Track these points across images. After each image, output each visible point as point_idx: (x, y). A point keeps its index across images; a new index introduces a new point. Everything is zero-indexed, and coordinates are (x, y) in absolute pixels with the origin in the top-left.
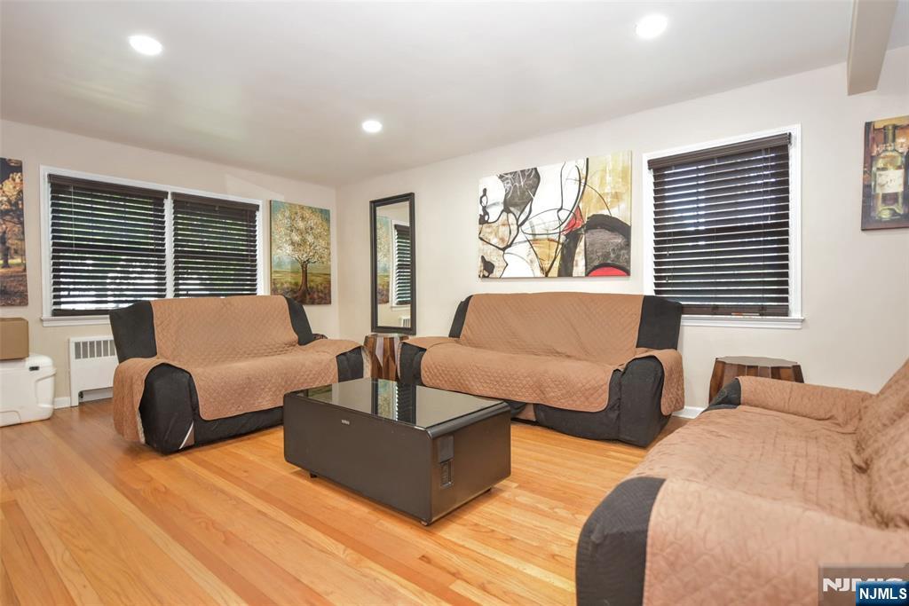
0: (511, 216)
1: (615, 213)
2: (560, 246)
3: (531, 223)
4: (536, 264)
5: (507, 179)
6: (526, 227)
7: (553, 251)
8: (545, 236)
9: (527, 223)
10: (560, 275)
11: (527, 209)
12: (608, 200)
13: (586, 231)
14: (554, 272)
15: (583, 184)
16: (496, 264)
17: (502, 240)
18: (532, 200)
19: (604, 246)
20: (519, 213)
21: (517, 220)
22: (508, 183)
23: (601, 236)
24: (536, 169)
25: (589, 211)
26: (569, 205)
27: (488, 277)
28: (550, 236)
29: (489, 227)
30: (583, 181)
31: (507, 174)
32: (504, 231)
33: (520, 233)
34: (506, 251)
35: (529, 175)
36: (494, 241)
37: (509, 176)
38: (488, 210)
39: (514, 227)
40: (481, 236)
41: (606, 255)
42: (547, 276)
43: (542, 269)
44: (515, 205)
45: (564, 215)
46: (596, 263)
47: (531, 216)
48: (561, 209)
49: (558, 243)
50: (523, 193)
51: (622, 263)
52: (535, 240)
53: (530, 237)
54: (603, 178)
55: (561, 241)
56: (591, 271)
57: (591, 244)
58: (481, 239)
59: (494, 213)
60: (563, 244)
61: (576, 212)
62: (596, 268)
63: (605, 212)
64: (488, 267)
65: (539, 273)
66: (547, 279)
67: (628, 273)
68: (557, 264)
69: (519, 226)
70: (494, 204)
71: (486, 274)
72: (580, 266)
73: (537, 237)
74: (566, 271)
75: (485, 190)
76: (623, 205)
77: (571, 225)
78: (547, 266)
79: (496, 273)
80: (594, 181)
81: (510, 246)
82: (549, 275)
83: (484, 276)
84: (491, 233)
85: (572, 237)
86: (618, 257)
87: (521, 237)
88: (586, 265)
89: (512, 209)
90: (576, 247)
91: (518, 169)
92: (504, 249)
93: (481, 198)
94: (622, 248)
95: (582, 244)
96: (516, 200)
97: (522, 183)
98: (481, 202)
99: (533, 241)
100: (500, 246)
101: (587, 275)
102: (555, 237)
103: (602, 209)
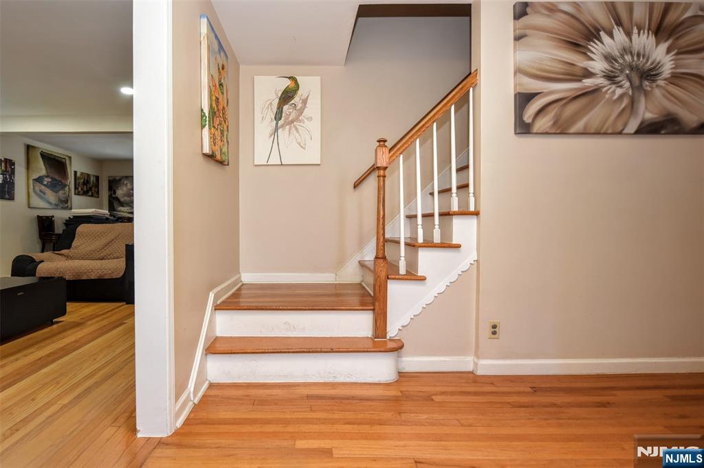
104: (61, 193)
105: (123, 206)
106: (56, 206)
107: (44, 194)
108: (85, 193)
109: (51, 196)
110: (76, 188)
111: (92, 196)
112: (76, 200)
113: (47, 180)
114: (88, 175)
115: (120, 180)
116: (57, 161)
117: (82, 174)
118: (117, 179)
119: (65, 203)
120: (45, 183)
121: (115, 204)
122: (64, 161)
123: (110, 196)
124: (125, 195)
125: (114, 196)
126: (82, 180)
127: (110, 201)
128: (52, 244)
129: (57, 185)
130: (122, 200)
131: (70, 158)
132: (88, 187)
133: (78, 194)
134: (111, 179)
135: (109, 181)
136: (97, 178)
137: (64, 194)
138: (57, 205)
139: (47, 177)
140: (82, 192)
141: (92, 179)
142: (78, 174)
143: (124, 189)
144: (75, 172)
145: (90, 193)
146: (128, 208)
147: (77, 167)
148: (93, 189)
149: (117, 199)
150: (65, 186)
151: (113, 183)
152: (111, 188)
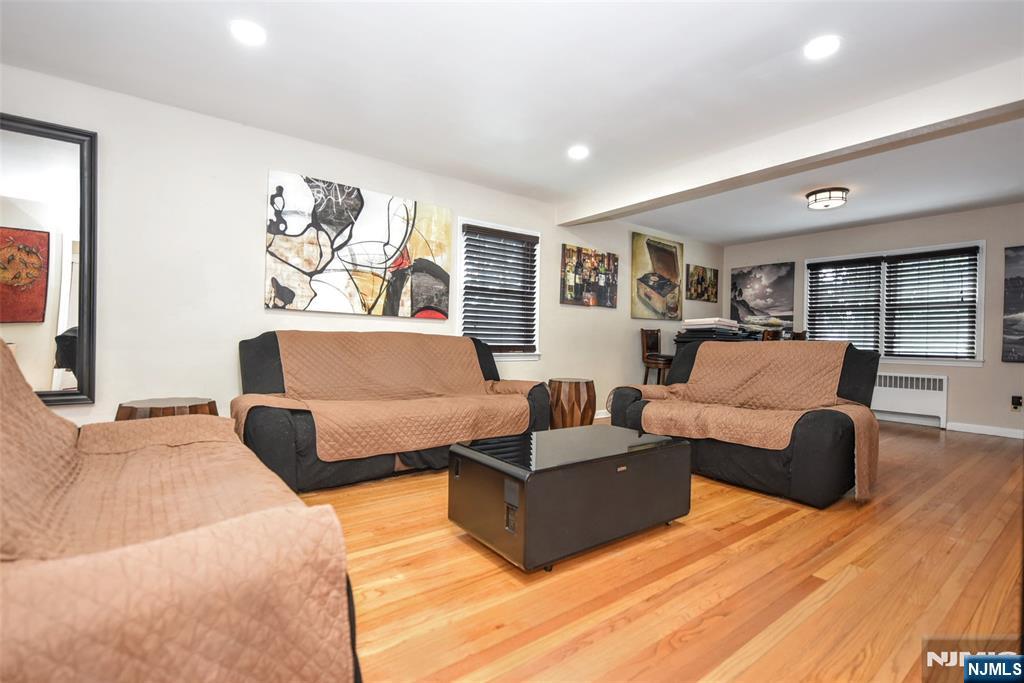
0: (322, 235)
1: (439, 261)
2: (386, 283)
3: (350, 250)
4: (357, 298)
5: (318, 186)
6: (344, 253)
7: (375, 288)
8: (369, 269)
9: (345, 248)
10: (385, 314)
11: (346, 232)
12: (433, 248)
13: (413, 273)
14: (379, 309)
15: (410, 225)
16: (298, 292)
17: (309, 262)
18: (353, 223)
19: (428, 289)
20: (335, 234)
21: (332, 243)
22: (319, 192)
23: (426, 280)
24: (358, 190)
25: (416, 253)
26: (396, 240)
27: (283, 308)
28: (374, 270)
29: (287, 240)
30: (411, 222)
31: (317, 180)
32: (312, 252)
33: (336, 259)
34: (314, 278)
35: (350, 194)
36: (295, 261)
37: (321, 184)
38: (285, 218)
39: (327, 251)
40: (271, 249)
41: (430, 299)
42: (369, 313)
43: (364, 305)
44: (330, 223)
45: (390, 251)
46: (421, 305)
47: (351, 242)
48: (387, 244)
49: (384, 279)
50: (341, 213)
51: (443, 308)
52: (355, 271)
53: (350, 267)
54: (429, 226)
55: (387, 278)
56: (418, 311)
57: (418, 286)
58: (272, 254)
59: (296, 224)
60: (389, 281)
61: (403, 253)
62: (421, 310)
63: (430, 259)
64: (283, 296)
65: (359, 309)
66: (369, 317)
67: (446, 316)
68: (382, 301)
69: (334, 251)
70: (296, 212)
71: (280, 303)
72: (405, 307)
73: (359, 268)
74: (391, 310)
75: (280, 190)
76: (445, 256)
77: (398, 264)
78: (370, 303)
79: (298, 303)
80: (421, 225)
81: (321, 271)
82: (373, 312)
83: (275, 307)
84: (290, 249)
85: (398, 278)
86: (440, 301)
87: (336, 264)
88: (412, 306)
89: (324, 226)
90: (402, 287)
91: (336, 182)
92: (311, 275)
93: (273, 197)
94: (443, 294)
95: (408, 286)
96: (331, 217)
97: (340, 200)
98: (272, 203)
99: (354, 270)
100: (304, 270)
101: (413, 316)
102: (381, 272)
103: (428, 255)
104: (669, 296)
105: (754, 314)
106: (663, 316)
107: (650, 298)
108: (699, 296)
109: (658, 302)
110: (688, 289)
111: (708, 300)
112: (687, 305)
113: (654, 279)
114: (704, 269)
115: (750, 272)
116: (665, 251)
117: (696, 267)
118: (746, 271)
119: (672, 312)
120: (651, 283)
121: (741, 311)
122: (674, 250)
123: (733, 299)
124: (757, 297)
125: (739, 299)
126: (696, 278)
127: (732, 306)
128: (657, 371)
129: (664, 286)
130: (752, 304)
131: (681, 245)
132: (703, 287)
133: (690, 298)
134: (736, 272)
135: (733, 275)
136: (716, 273)
137: (673, 298)
138: (664, 314)
139: (653, 274)
140: (695, 295)
141: (709, 274)
142: (691, 269)
143: (757, 286)
144: (688, 266)
145: (706, 297)
146: (763, 317)
147: (691, 258)
148: (710, 289)
149: (744, 304)
150: (675, 286)
151: (739, 279)
152: (735, 287)
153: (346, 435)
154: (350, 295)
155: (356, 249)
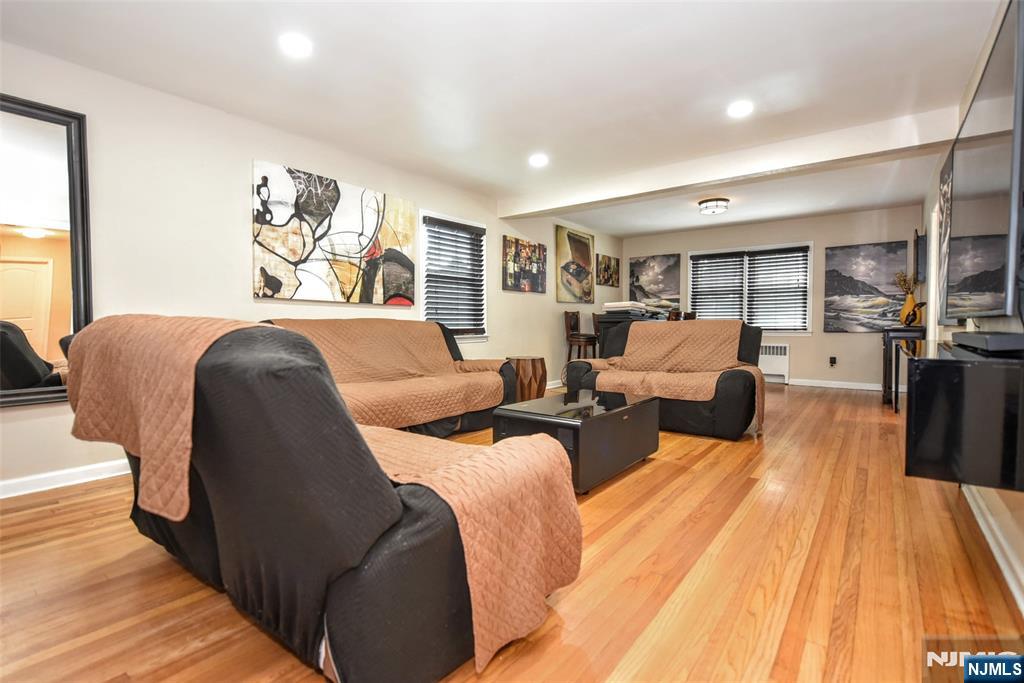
0: (304, 224)
1: (406, 251)
2: (361, 272)
3: (330, 240)
4: (337, 287)
5: (299, 177)
6: (324, 242)
7: (353, 276)
8: (346, 259)
9: (325, 239)
10: (361, 301)
11: (326, 223)
12: (400, 238)
13: (384, 262)
14: (356, 298)
15: (381, 217)
16: (284, 281)
17: (294, 252)
18: (331, 214)
19: (397, 278)
20: (316, 225)
21: (314, 233)
22: (300, 183)
23: (396, 269)
24: (335, 181)
25: (387, 244)
26: (369, 232)
27: (272, 296)
28: (352, 260)
29: (273, 231)
30: (381, 214)
31: (299, 171)
32: (295, 241)
33: (317, 250)
34: (299, 267)
35: (328, 186)
36: (281, 251)
37: (302, 175)
38: (271, 208)
39: (309, 240)
40: (259, 239)
41: (399, 287)
42: (348, 301)
43: (343, 293)
44: (311, 214)
45: (365, 241)
46: (392, 293)
47: (330, 232)
48: (361, 234)
49: (360, 268)
50: (320, 204)
51: (410, 296)
52: (335, 260)
53: (330, 257)
54: (396, 217)
55: (362, 267)
56: (389, 299)
57: (389, 275)
58: (260, 244)
59: (281, 214)
60: (363, 270)
61: (375, 243)
62: (391, 297)
63: (398, 248)
64: (272, 285)
65: (340, 298)
66: (348, 305)
67: (413, 303)
68: (358, 289)
69: (316, 240)
70: (281, 203)
71: (269, 293)
72: (378, 295)
73: (338, 258)
74: (366, 298)
75: (265, 179)
76: (410, 247)
77: (371, 254)
78: (348, 291)
79: (285, 292)
80: (390, 216)
81: (304, 261)
82: (351, 300)
83: (265, 295)
84: (276, 239)
85: (372, 265)
86: (407, 289)
87: (318, 253)
88: (384, 293)
89: (306, 217)
90: (375, 275)
91: (315, 172)
92: (296, 264)
93: (259, 187)
94: (409, 283)
95: (380, 273)
96: (312, 208)
97: (319, 191)
98: (259, 193)
99: (333, 260)
100: (290, 259)
101: (385, 303)
102: (357, 261)
103: (396, 245)
104: (585, 281)
105: (648, 297)
106: (580, 300)
107: (570, 284)
108: (606, 282)
109: (576, 288)
110: (598, 276)
111: (612, 285)
112: (599, 291)
113: (573, 267)
114: (609, 258)
115: (645, 261)
116: (580, 242)
117: (604, 256)
118: (642, 260)
119: (587, 296)
120: (571, 271)
121: (638, 294)
122: (587, 241)
123: (632, 284)
124: (651, 282)
125: (636, 284)
126: (603, 266)
127: (631, 291)
129: (581, 273)
130: (647, 289)
131: (593, 237)
132: (609, 274)
133: (599, 284)
134: (633, 261)
135: (632, 265)
136: (618, 261)
137: (588, 283)
138: (581, 298)
139: (573, 263)
140: (603, 281)
141: (613, 263)
142: (600, 258)
143: (651, 273)
144: (597, 255)
145: (611, 282)
146: (656, 300)
147: (600, 248)
148: (614, 276)
149: (641, 288)
150: (588, 273)
151: (637, 267)
152: (634, 274)
153: (370, 413)
154: (331, 283)
155: (336, 239)
